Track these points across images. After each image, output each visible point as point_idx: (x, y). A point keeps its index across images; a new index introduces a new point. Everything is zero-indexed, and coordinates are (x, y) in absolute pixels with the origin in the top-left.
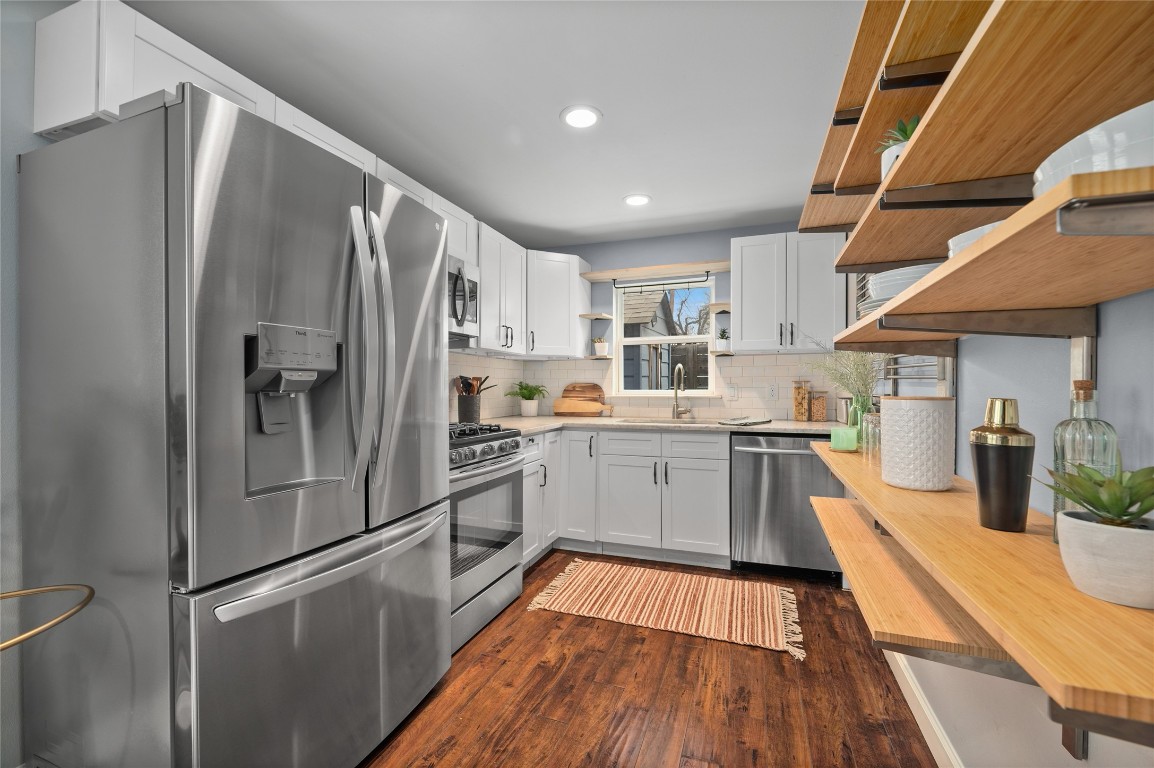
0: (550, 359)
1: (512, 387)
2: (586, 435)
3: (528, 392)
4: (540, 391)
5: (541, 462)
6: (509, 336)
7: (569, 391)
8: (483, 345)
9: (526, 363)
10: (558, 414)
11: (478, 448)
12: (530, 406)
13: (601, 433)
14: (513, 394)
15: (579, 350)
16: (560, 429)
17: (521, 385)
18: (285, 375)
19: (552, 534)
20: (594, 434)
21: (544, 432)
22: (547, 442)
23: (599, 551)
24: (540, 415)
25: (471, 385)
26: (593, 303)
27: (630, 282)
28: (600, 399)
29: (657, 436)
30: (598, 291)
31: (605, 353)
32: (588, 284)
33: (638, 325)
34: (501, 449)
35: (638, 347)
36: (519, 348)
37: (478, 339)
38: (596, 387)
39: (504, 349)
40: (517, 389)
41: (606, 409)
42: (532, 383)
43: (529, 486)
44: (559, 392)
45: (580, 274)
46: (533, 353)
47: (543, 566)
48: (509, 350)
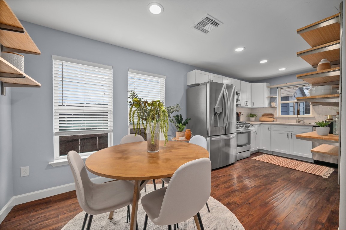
0: (258, 108)
1: (248, 115)
2: (268, 126)
3: (252, 116)
4: (256, 116)
5: (255, 131)
6: (247, 103)
7: (264, 115)
8: (241, 106)
9: (252, 109)
10: (260, 121)
11: (241, 125)
12: (253, 119)
13: (272, 125)
14: (248, 116)
15: (266, 105)
16: (260, 124)
17: (250, 114)
18: (217, 113)
19: (258, 148)
20: (270, 125)
21: (256, 124)
22: (257, 127)
23: (271, 154)
24: (255, 121)
25: (238, 114)
26: (271, 93)
27: (282, 87)
28: (273, 117)
29: (289, 126)
30: (273, 90)
31: (275, 106)
32: (269, 89)
33: (288, 97)
34: (246, 126)
35: (289, 103)
36: (250, 106)
37: (240, 105)
38: (272, 114)
39: (246, 106)
40: (249, 115)
41: (275, 120)
42: (253, 113)
43: (252, 136)
44: (261, 115)
45: (267, 87)
46: (253, 107)
47: (256, 154)
48: (247, 106)
